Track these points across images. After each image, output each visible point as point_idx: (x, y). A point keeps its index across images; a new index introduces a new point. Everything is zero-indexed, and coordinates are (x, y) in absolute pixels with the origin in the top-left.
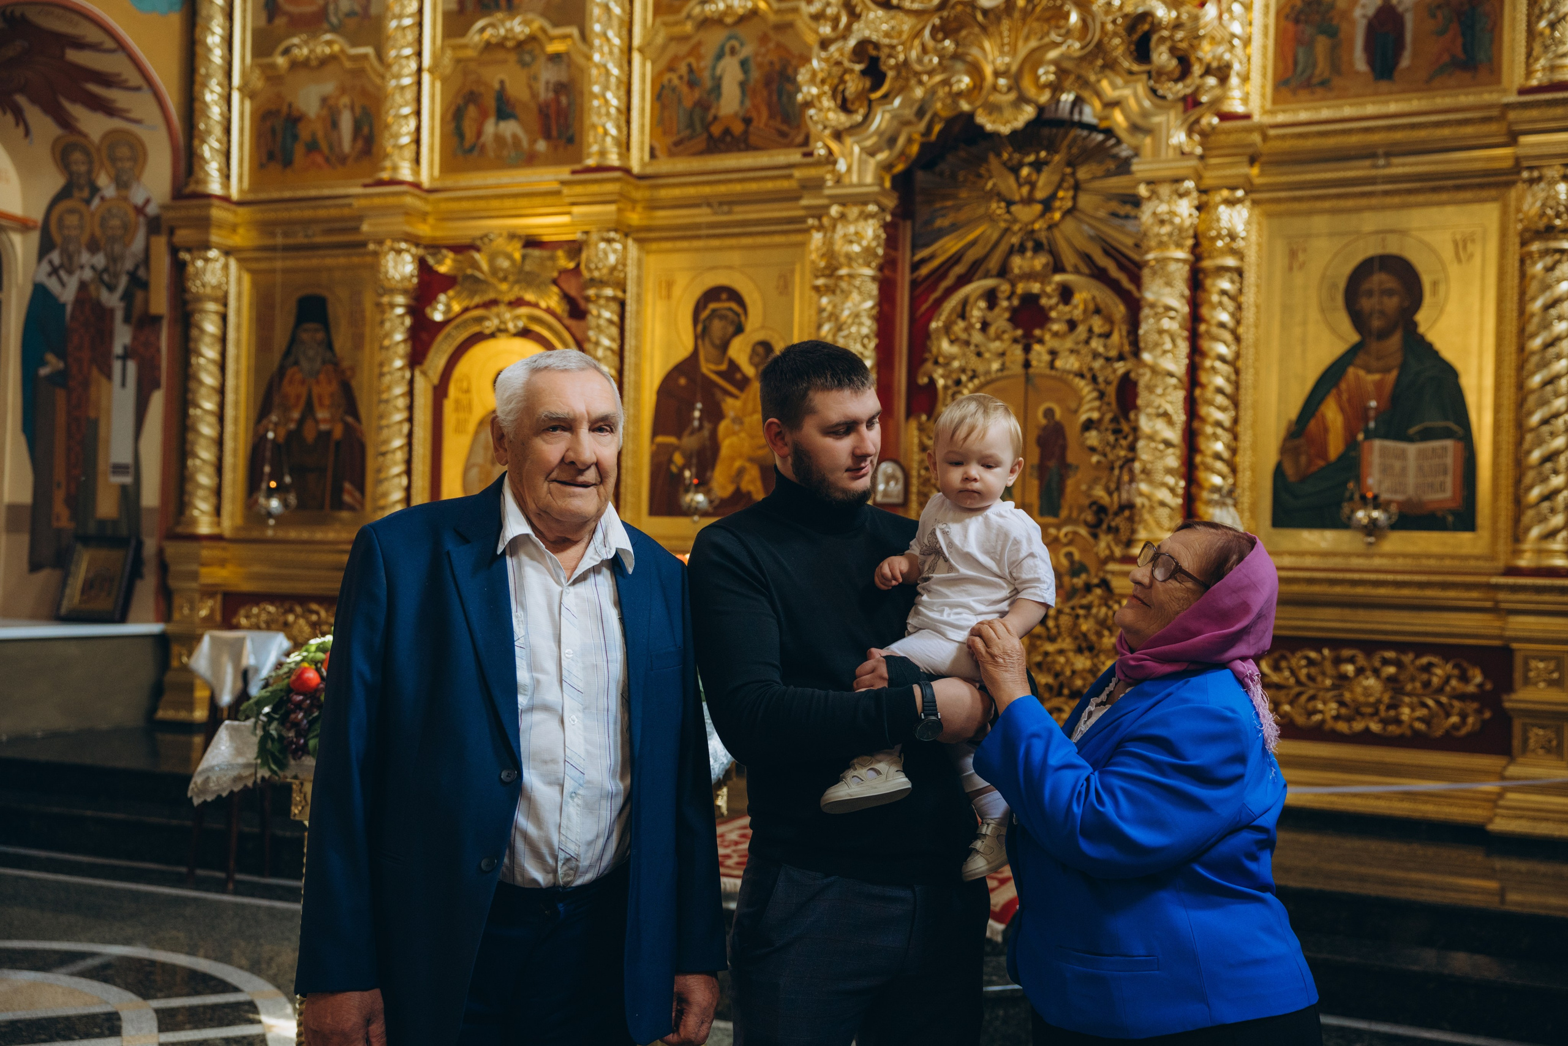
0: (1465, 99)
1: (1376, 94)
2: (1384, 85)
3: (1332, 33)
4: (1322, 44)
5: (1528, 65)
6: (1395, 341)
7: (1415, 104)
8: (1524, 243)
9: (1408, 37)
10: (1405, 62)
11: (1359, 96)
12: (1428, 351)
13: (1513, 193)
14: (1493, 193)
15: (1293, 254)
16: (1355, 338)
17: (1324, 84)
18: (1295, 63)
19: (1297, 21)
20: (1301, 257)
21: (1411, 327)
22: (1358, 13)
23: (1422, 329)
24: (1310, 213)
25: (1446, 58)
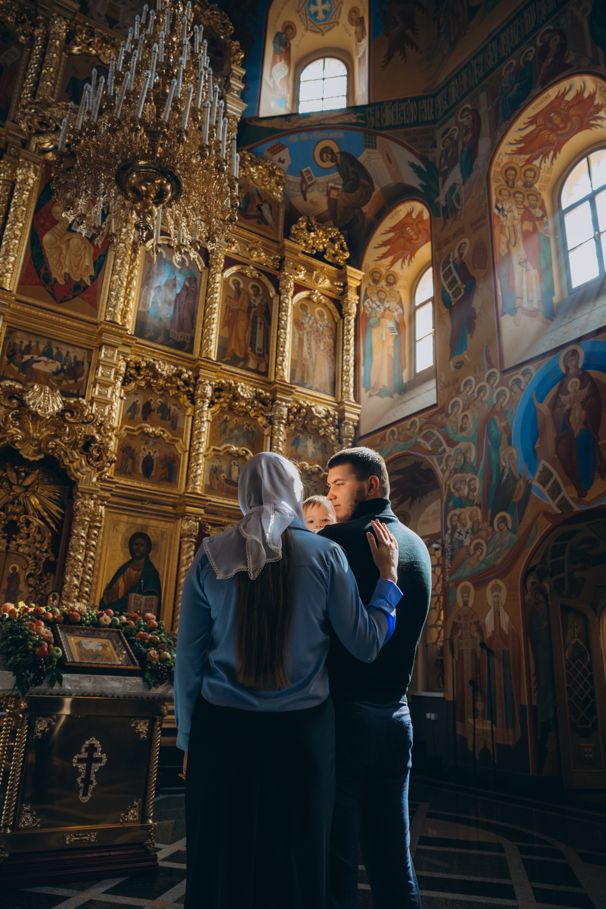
0: (169, 490)
1: (144, 481)
2: (146, 479)
3: (133, 459)
4: (130, 461)
5: (186, 485)
6: (143, 561)
7: (155, 488)
8: (181, 538)
9: (154, 467)
10: (153, 474)
11: (139, 480)
12: (151, 565)
13: (179, 522)
14: (173, 520)
15: (115, 526)
16: (130, 558)
17: (129, 474)
18: (122, 465)
19: (123, 452)
20: (117, 527)
21: (147, 557)
22: (141, 455)
23: (150, 558)
24: (121, 514)
25: (164, 476)
